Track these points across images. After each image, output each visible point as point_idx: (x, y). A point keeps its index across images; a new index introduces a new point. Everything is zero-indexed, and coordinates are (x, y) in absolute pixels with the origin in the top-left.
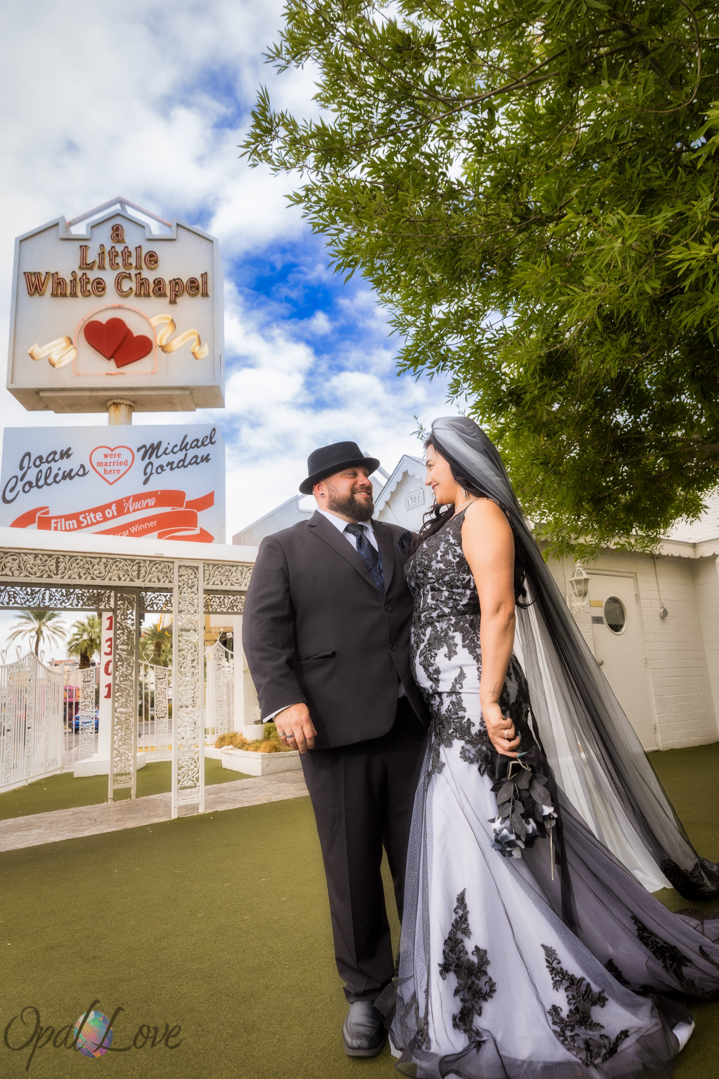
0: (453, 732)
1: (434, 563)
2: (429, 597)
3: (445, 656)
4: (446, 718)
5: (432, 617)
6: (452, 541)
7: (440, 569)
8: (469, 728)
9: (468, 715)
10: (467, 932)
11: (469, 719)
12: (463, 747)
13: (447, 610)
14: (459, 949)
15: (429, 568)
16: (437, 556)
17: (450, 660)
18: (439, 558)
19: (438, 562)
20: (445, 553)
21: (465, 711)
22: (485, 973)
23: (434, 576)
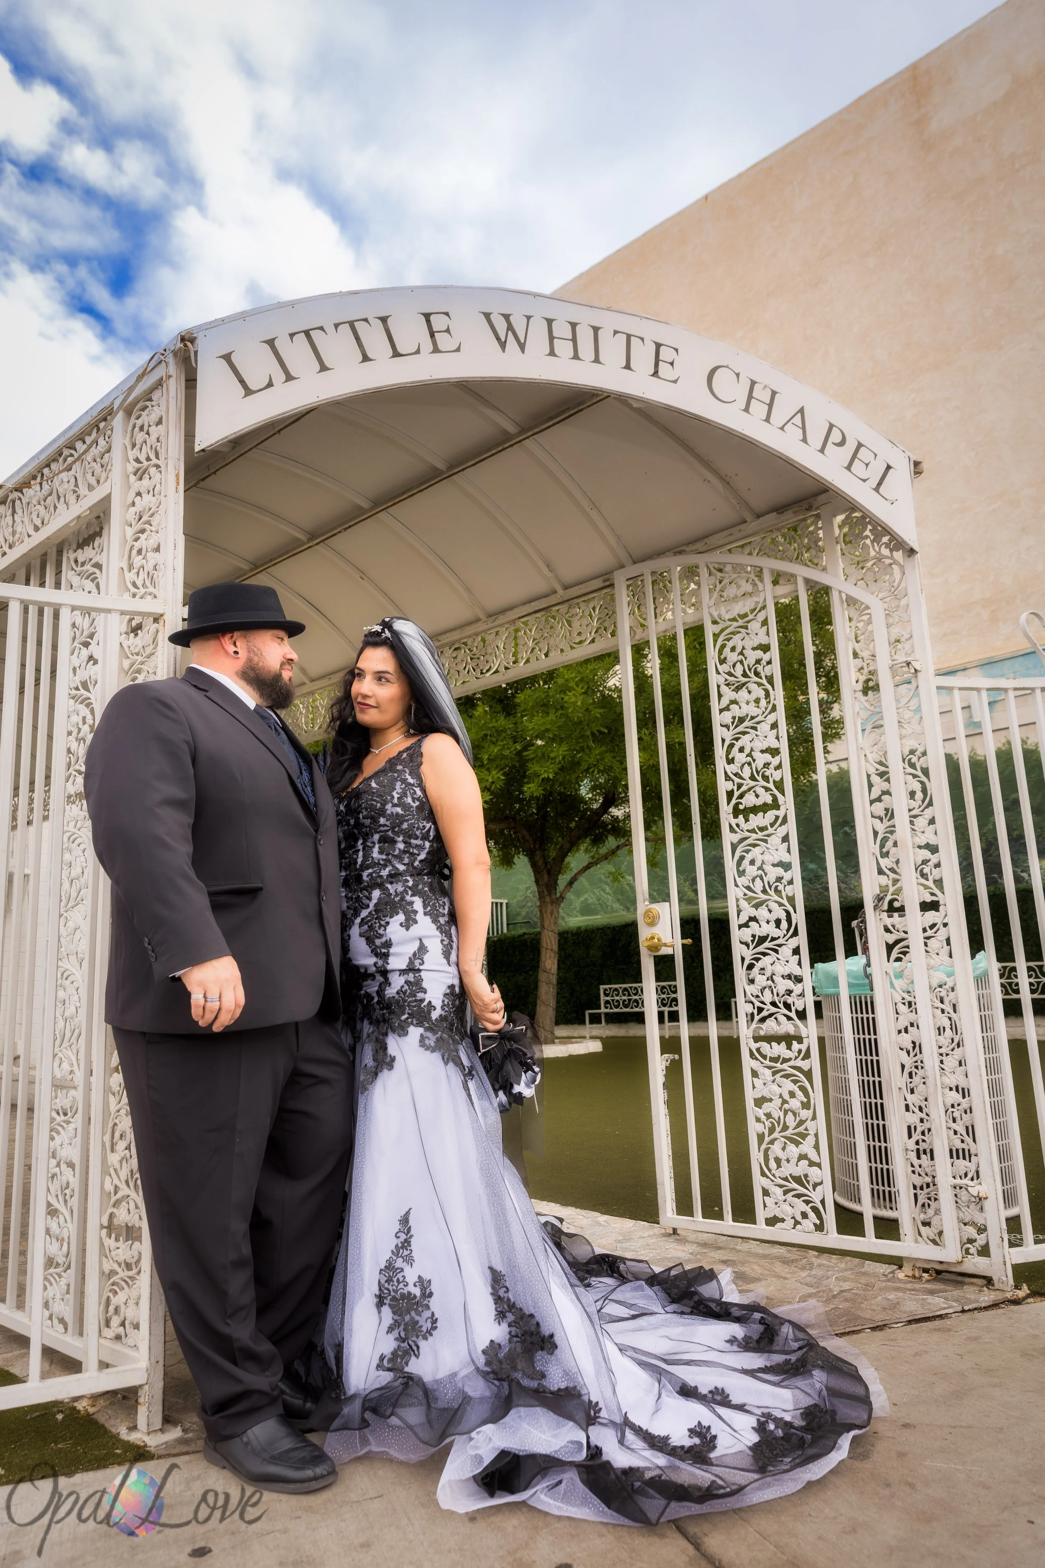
0: (407, 1018)
1: (389, 806)
2: (376, 850)
3: (401, 925)
4: (398, 1002)
5: (381, 876)
6: (411, 780)
7: (397, 814)
8: (429, 1013)
9: (428, 997)
10: (409, 1260)
11: (430, 1002)
12: (422, 1035)
13: (401, 868)
14: (398, 1280)
15: (382, 812)
16: (393, 797)
17: (407, 929)
18: (395, 801)
19: (394, 805)
20: (404, 795)
21: (425, 992)
22: (428, 1307)
23: (388, 823)
